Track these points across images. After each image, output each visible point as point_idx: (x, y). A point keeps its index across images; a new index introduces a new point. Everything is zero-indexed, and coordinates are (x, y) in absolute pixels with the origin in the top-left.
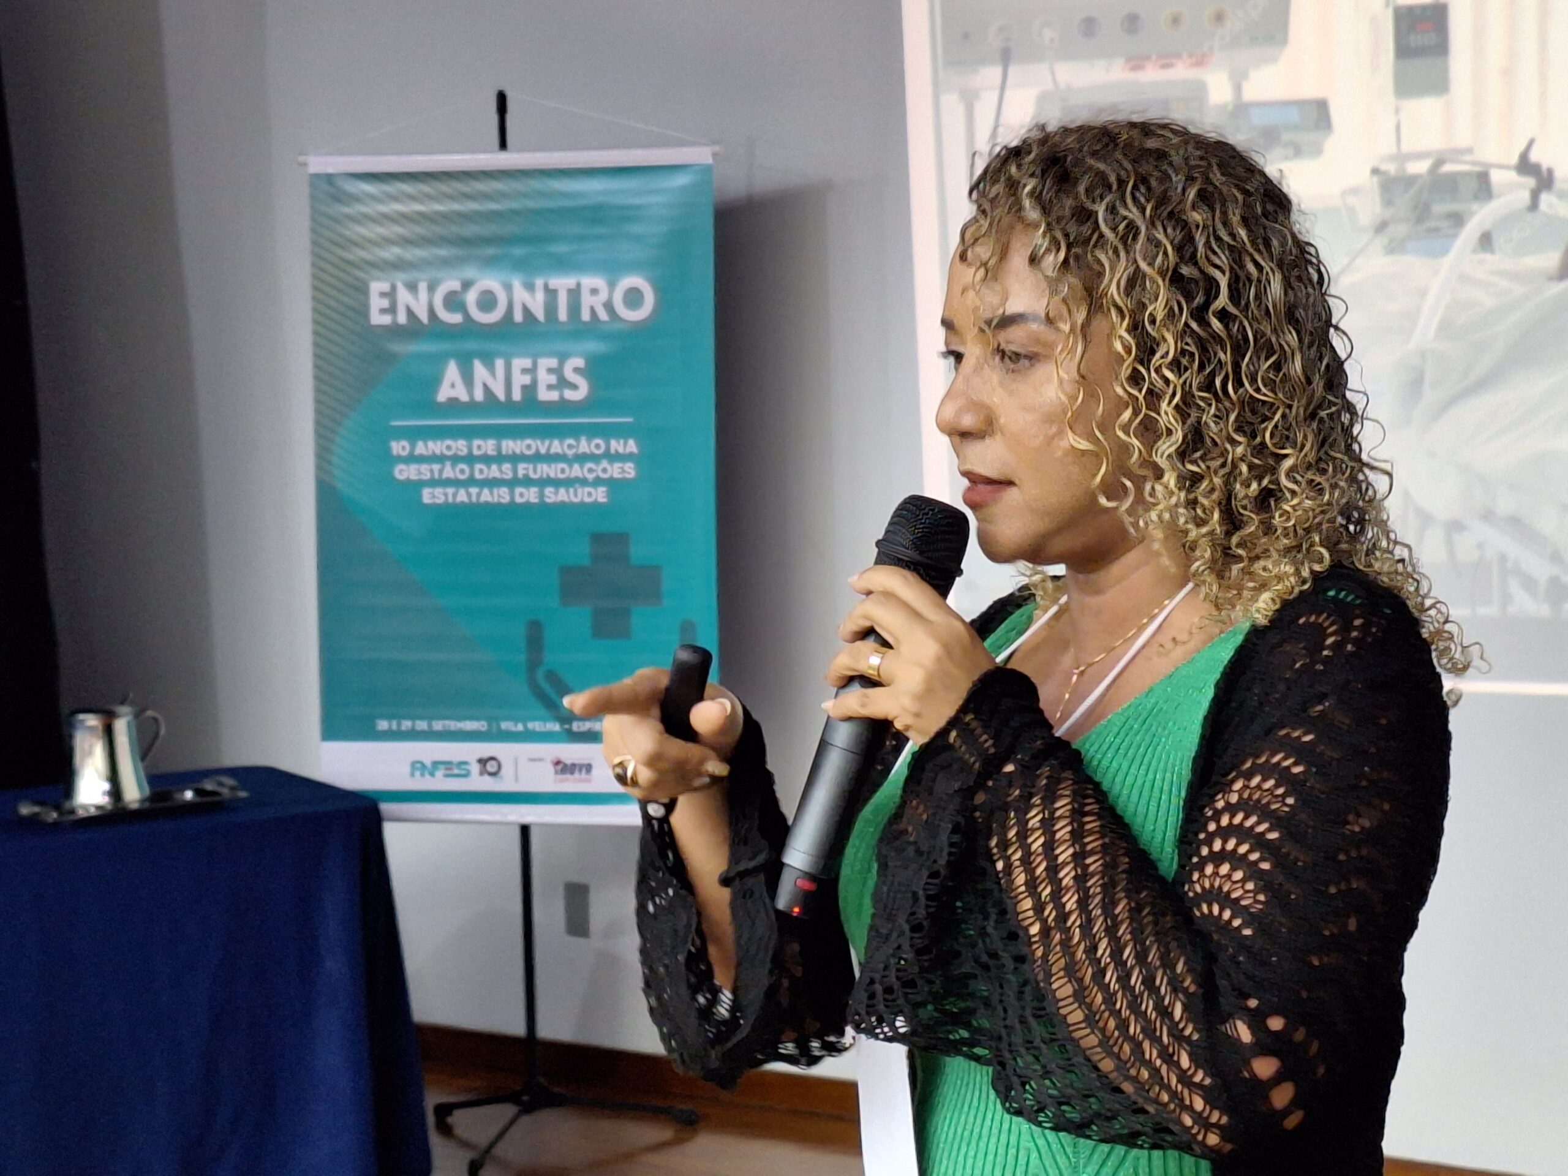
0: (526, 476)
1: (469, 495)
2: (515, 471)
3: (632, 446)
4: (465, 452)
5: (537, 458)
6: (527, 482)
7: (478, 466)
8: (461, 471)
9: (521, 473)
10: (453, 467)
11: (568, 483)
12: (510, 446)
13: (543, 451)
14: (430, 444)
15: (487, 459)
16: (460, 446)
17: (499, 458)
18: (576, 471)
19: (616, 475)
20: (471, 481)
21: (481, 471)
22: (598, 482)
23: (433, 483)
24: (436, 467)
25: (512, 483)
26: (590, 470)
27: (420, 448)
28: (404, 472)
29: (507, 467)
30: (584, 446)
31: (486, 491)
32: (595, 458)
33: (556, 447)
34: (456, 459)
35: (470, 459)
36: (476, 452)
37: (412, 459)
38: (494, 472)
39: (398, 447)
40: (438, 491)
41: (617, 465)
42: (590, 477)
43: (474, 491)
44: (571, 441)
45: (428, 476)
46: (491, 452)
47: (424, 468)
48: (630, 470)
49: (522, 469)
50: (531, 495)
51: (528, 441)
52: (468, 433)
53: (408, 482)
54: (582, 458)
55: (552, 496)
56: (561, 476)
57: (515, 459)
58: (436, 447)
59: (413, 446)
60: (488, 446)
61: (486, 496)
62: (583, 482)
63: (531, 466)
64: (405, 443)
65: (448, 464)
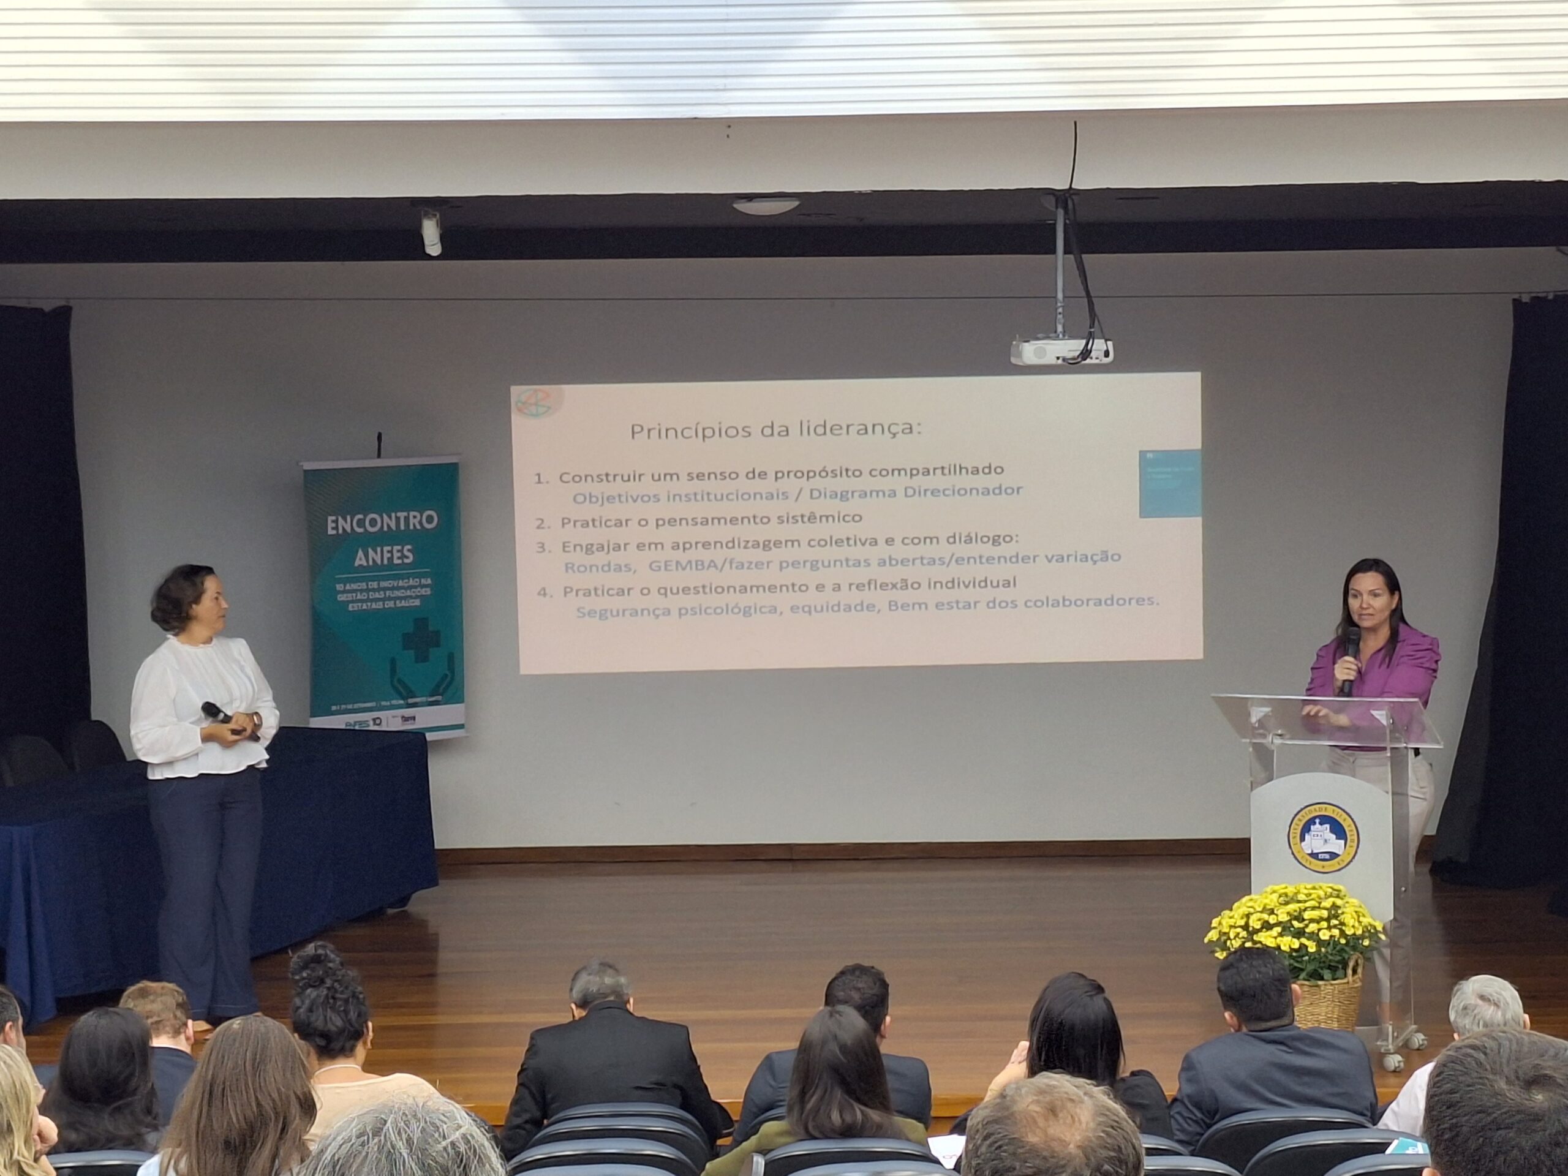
0: (389, 596)
1: (367, 606)
2: (385, 594)
3: (429, 581)
4: (365, 587)
5: (393, 589)
6: (390, 599)
7: (371, 593)
8: (364, 596)
9: (387, 594)
10: (361, 594)
11: (405, 598)
12: (384, 584)
13: (396, 585)
14: (352, 585)
15: (374, 590)
16: (363, 585)
17: (379, 589)
18: (408, 593)
19: (424, 594)
20: (368, 600)
21: (372, 595)
22: (417, 597)
23: (353, 602)
24: (354, 595)
25: (383, 600)
26: (414, 592)
27: (348, 587)
28: (341, 598)
29: (382, 592)
30: (411, 582)
31: (374, 604)
32: (416, 587)
33: (401, 583)
34: (361, 591)
35: (368, 590)
36: (370, 587)
37: (345, 592)
38: (377, 595)
39: (339, 587)
40: (355, 605)
41: (424, 589)
42: (413, 594)
43: (369, 604)
44: (407, 581)
45: (351, 599)
46: (376, 587)
47: (350, 595)
48: (428, 591)
49: (388, 593)
50: (391, 604)
51: (390, 582)
52: (366, 580)
53: (343, 601)
54: (410, 587)
55: (399, 604)
56: (402, 595)
57: (385, 589)
58: (354, 586)
59: (345, 586)
60: (375, 585)
61: (374, 606)
62: (411, 597)
63: (391, 592)
64: (342, 585)
65: (359, 594)
